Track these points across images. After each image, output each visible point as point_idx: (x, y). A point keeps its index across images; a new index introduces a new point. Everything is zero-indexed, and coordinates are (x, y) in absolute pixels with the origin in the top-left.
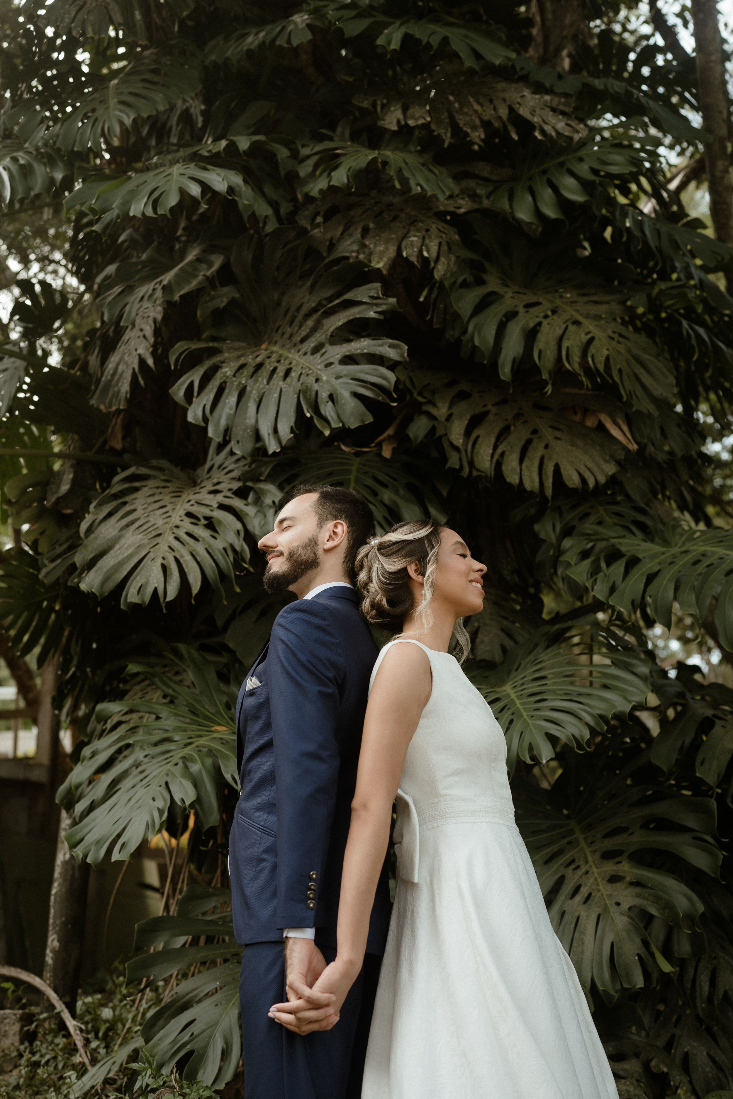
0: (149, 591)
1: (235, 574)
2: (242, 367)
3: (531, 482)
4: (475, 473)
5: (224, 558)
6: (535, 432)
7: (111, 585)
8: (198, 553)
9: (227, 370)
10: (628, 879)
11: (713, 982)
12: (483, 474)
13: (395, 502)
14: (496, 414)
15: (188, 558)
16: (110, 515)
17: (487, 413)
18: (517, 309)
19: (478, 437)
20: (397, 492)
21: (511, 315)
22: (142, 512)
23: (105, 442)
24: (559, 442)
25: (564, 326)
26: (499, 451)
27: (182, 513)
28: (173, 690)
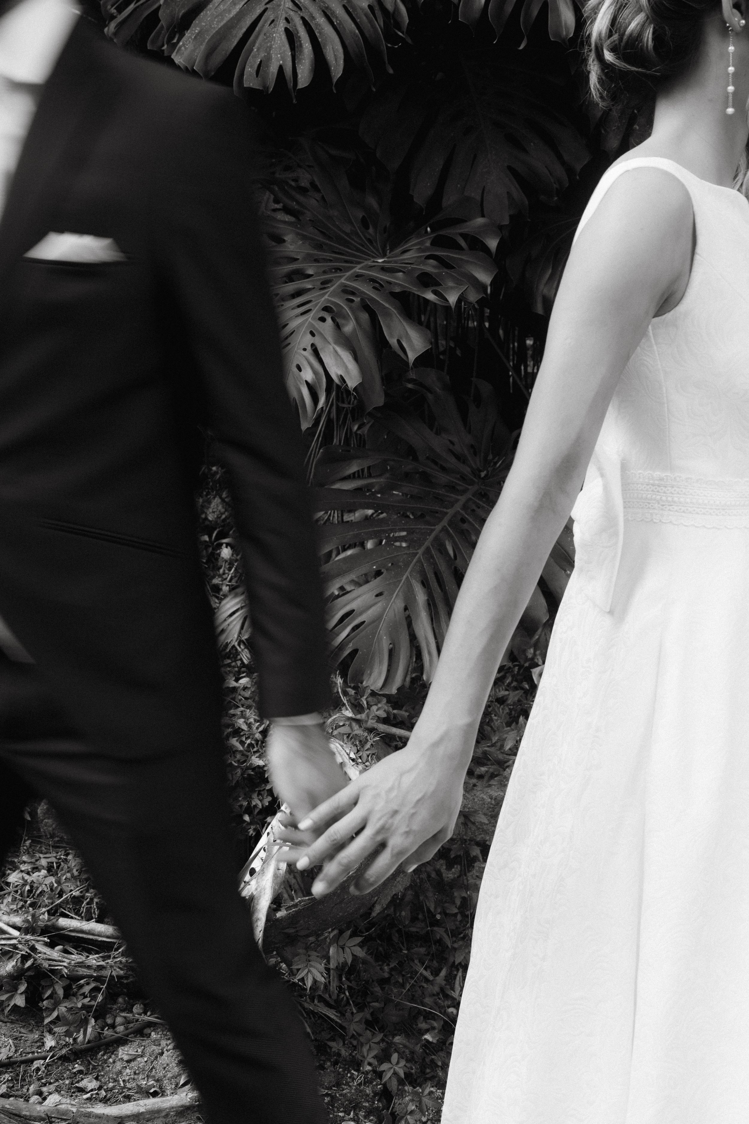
0: (274, 69)
1: (387, 46)
5: (370, 22)
7: (218, 59)
8: (333, 13)
15: (321, 20)
28: (298, 203)
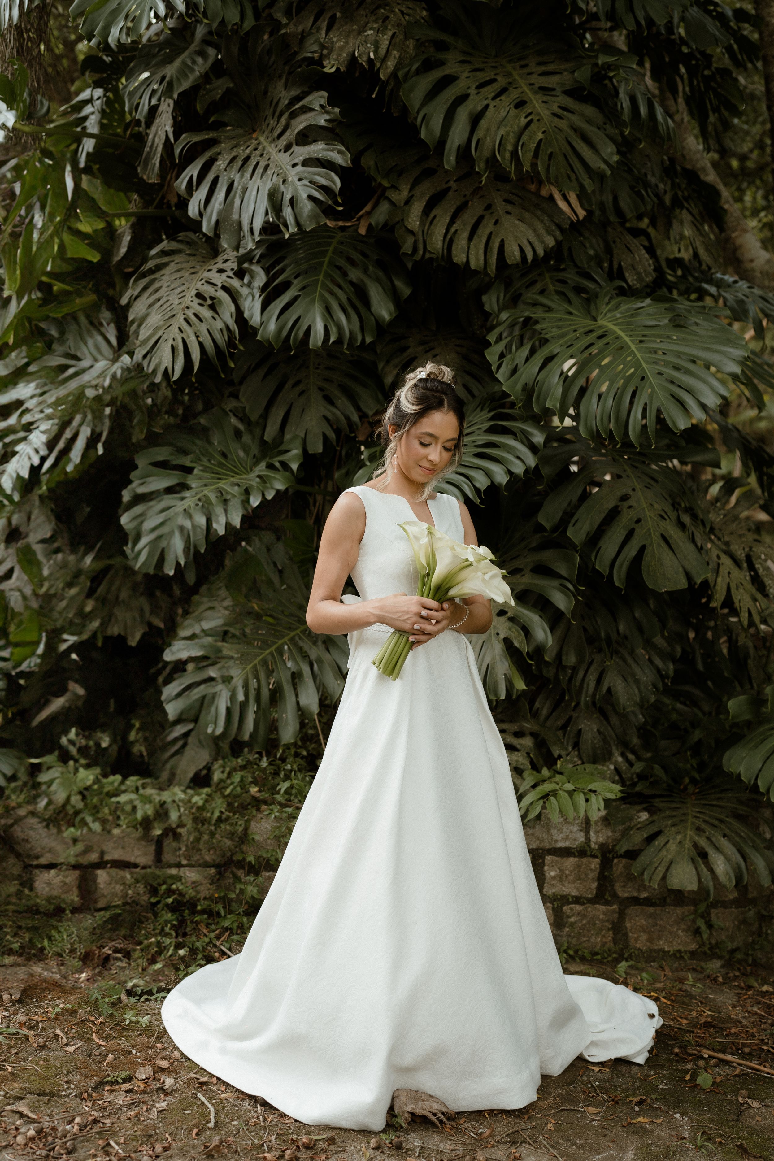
0: (162, 370)
1: (229, 351)
2: (233, 160)
3: (476, 262)
4: (427, 256)
5: (220, 336)
6: (489, 207)
8: (200, 334)
9: (221, 164)
10: (509, 615)
11: (599, 681)
12: (434, 256)
13: (362, 281)
14: (456, 191)
15: (193, 338)
16: (145, 289)
17: (449, 188)
18: (469, 91)
19: (435, 217)
20: (366, 271)
21: (462, 99)
22: (166, 289)
23: (163, 197)
24: (509, 216)
25: (507, 109)
26: (452, 230)
27: (194, 292)
